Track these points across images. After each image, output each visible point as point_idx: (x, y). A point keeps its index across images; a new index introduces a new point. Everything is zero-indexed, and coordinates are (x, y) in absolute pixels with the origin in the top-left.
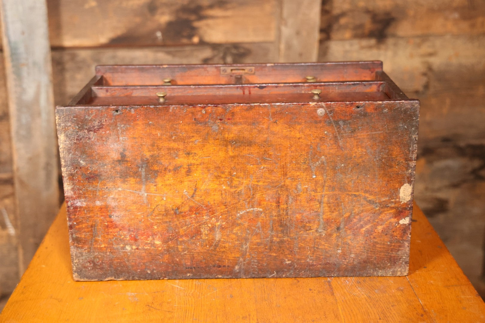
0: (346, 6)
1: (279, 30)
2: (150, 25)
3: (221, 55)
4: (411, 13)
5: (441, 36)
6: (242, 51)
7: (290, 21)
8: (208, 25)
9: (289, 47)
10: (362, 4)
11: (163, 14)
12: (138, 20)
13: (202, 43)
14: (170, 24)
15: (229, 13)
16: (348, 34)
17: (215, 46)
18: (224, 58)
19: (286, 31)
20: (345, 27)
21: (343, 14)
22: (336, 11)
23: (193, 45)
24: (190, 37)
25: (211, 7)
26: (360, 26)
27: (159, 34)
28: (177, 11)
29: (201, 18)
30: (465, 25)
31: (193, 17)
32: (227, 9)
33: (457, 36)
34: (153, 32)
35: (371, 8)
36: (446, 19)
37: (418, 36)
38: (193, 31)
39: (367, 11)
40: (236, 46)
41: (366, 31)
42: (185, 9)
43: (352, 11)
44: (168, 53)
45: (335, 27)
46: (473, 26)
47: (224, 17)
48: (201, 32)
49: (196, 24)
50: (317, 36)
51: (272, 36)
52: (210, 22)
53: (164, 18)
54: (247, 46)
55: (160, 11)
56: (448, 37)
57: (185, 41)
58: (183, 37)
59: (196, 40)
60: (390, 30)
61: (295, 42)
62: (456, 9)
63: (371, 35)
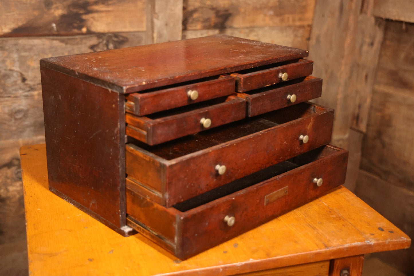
0: (197, 4)
1: (152, 22)
2: (47, 18)
3: (105, 42)
4: (242, 10)
5: (262, 27)
6: (121, 39)
7: (161, 15)
8: (94, 18)
9: (160, 36)
10: (208, 3)
11: (57, 8)
12: (36, 13)
13: (90, 33)
14: (63, 16)
15: (110, 8)
16: (199, 26)
17: (100, 35)
18: (107, 45)
19: (158, 23)
20: (197, 20)
21: (195, 11)
22: (190, 8)
23: (83, 34)
24: (80, 28)
25: (96, 3)
26: (207, 20)
27: (54, 25)
28: (69, 6)
29: (89, 12)
30: (277, 20)
31: (82, 12)
32: (108, 5)
33: (272, 28)
34: (50, 23)
35: (215, 6)
36: (265, 15)
37: (247, 28)
38: (82, 23)
39: (213, 9)
40: (116, 35)
41: (212, 24)
42: (75, 5)
43: (202, 8)
44: (62, 41)
45: (190, 20)
46: (282, 21)
47: (107, 11)
48: (89, 23)
49: (84, 17)
50: (180, 26)
51: (144, 27)
52: (96, 15)
53: (58, 12)
54: (124, 35)
55: (54, 6)
56: (266, 28)
57: (76, 31)
58: (75, 28)
59: (84, 30)
60: (228, 23)
61: (165, 32)
62: (271, 8)
63: (215, 27)
